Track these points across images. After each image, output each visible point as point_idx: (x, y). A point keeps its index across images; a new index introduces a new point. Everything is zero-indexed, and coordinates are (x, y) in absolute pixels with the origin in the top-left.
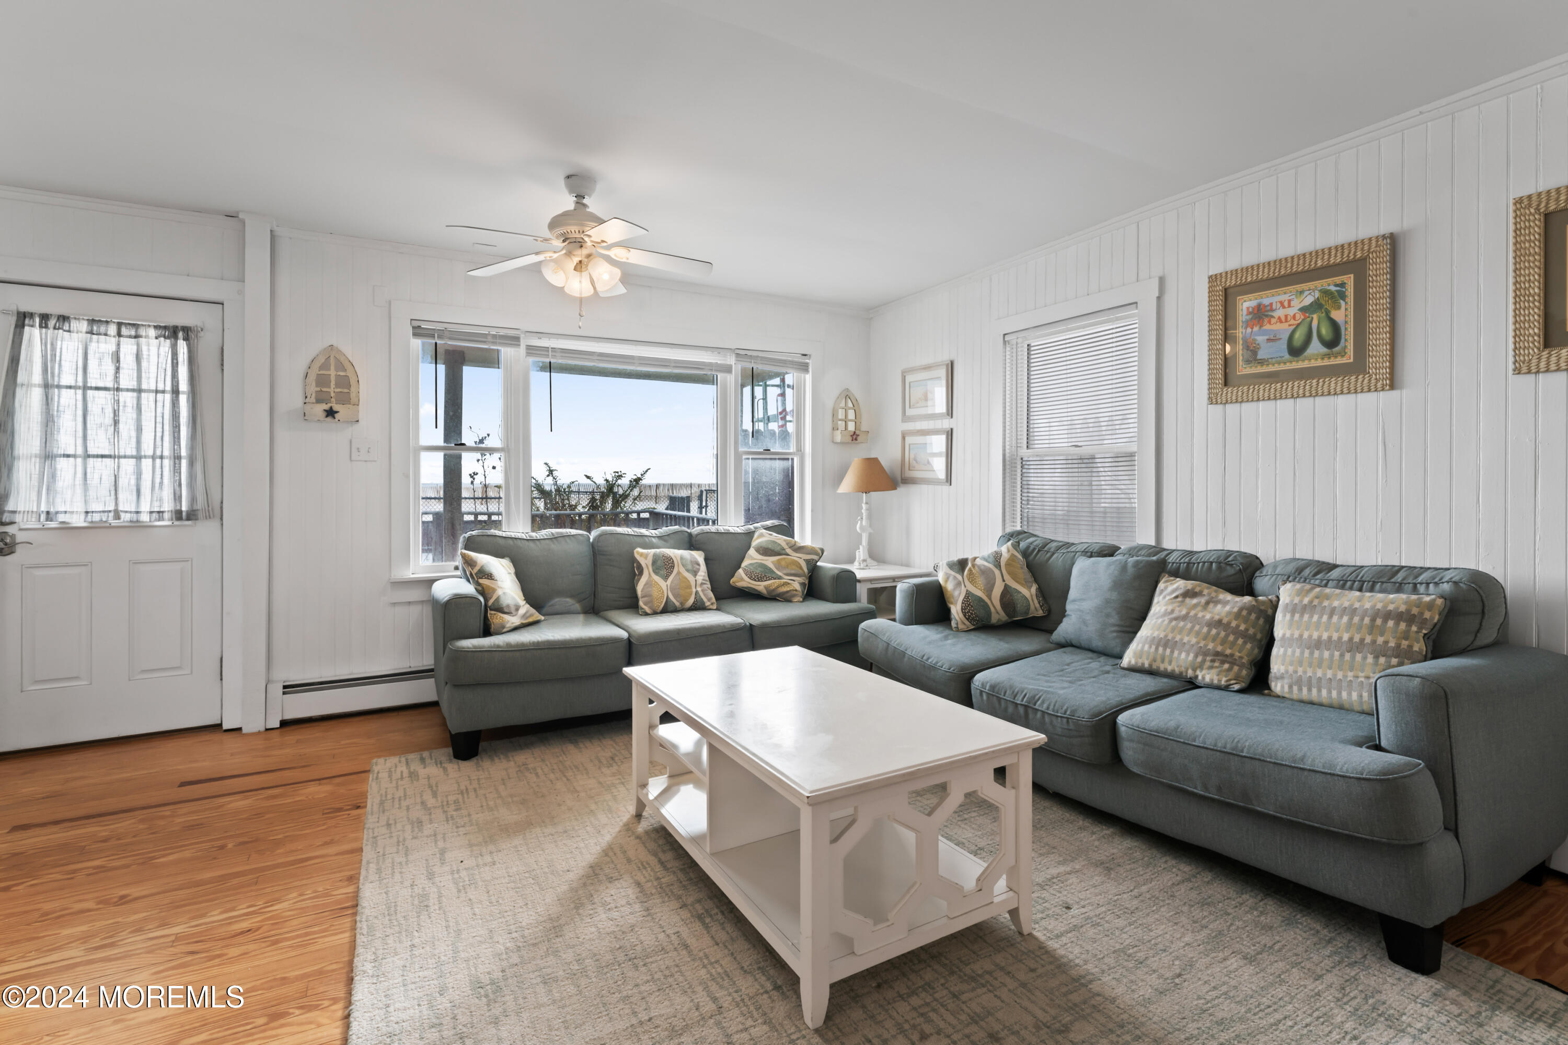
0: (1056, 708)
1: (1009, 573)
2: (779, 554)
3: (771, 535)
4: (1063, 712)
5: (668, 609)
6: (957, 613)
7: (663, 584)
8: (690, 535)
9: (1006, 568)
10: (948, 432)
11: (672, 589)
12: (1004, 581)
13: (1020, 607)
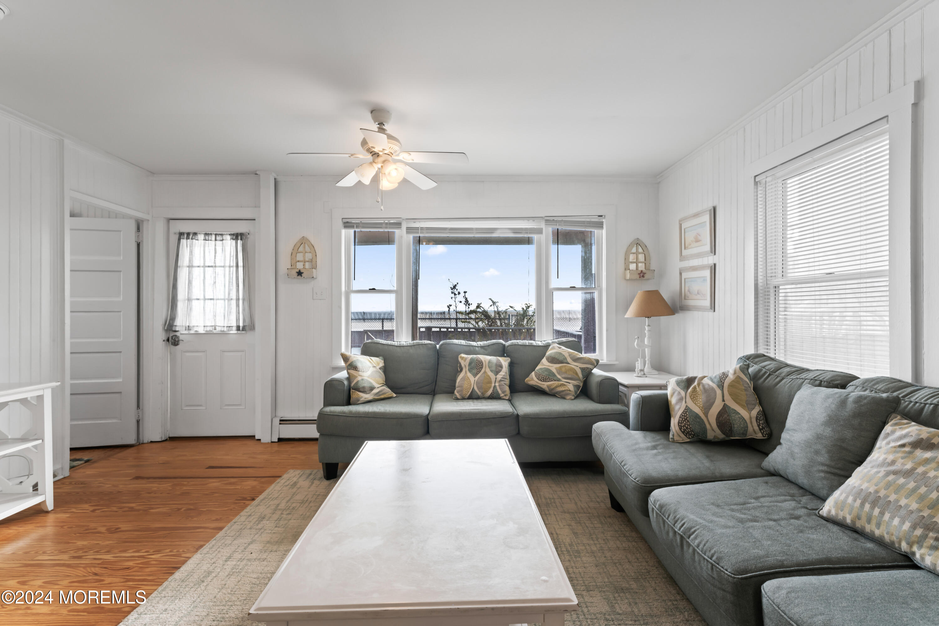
0: (705, 548)
1: (731, 394)
2: (561, 362)
3: (560, 348)
4: (710, 555)
5: (473, 397)
6: (674, 426)
7: (472, 379)
8: (504, 346)
9: (728, 388)
10: (711, 267)
11: (477, 383)
12: (724, 401)
13: (736, 427)
